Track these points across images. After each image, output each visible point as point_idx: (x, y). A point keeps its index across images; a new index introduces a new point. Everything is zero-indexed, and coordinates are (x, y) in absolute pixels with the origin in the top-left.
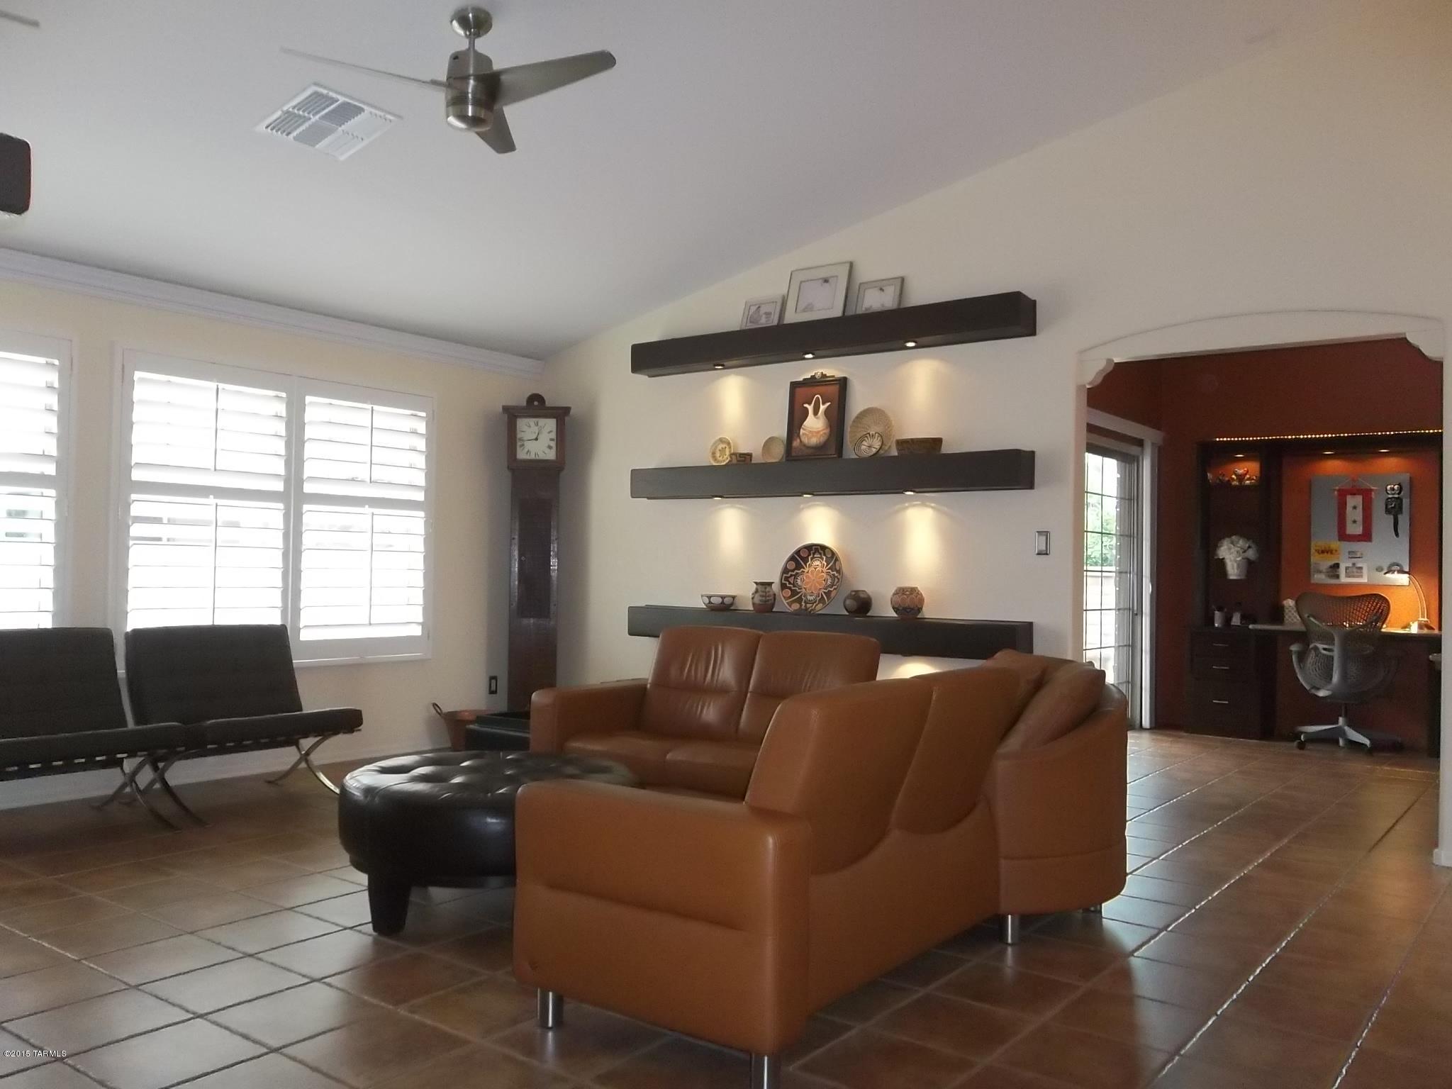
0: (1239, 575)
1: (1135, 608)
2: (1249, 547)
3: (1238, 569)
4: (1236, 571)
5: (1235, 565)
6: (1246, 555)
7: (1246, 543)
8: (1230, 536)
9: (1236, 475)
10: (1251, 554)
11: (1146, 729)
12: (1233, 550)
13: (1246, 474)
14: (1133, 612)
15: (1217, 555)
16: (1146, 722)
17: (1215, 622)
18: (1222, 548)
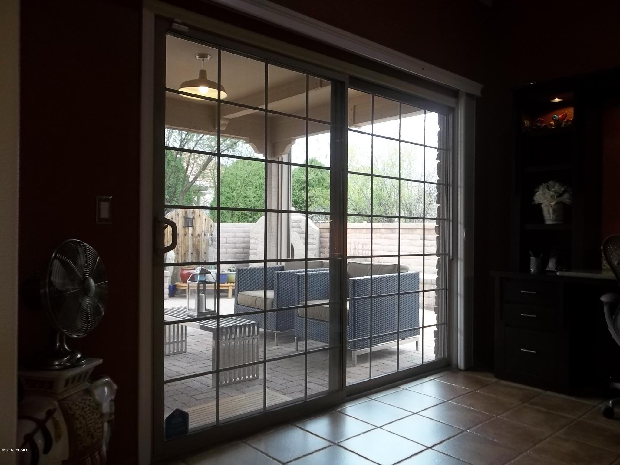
0: (556, 220)
1: (451, 254)
2: (564, 192)
3: (553, 214)
4: (552, 215)
5: (551, 210)
6: (561, 199)
7: (562, 187)
8: (546, 182)
9: (554, 121)
10: (566, 198)
11: (461, 370)
12: (547, 195)
13: (564, 119)
14: (449, 258)
15: (534, 201)
16: (461, 363)
17: (531, 267)
18: (537, 193)
